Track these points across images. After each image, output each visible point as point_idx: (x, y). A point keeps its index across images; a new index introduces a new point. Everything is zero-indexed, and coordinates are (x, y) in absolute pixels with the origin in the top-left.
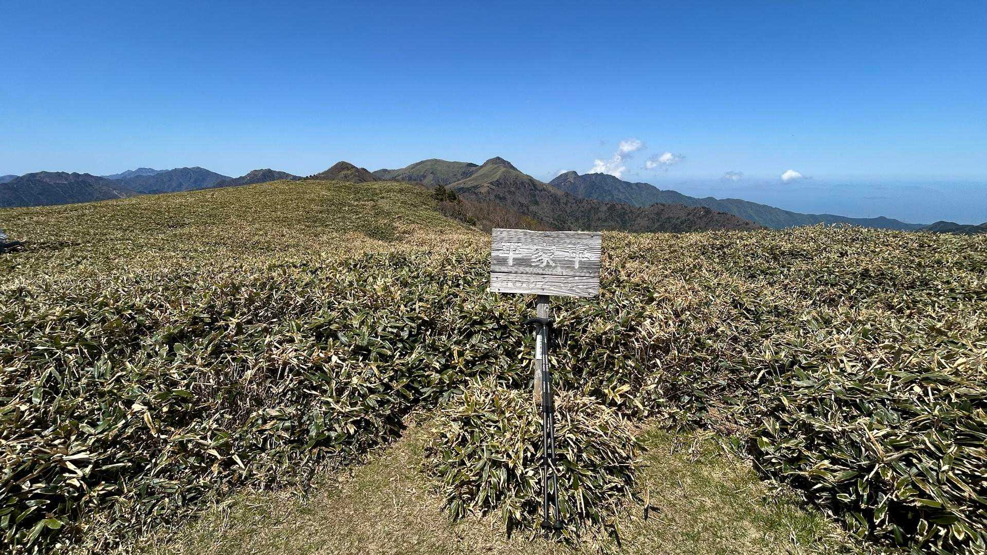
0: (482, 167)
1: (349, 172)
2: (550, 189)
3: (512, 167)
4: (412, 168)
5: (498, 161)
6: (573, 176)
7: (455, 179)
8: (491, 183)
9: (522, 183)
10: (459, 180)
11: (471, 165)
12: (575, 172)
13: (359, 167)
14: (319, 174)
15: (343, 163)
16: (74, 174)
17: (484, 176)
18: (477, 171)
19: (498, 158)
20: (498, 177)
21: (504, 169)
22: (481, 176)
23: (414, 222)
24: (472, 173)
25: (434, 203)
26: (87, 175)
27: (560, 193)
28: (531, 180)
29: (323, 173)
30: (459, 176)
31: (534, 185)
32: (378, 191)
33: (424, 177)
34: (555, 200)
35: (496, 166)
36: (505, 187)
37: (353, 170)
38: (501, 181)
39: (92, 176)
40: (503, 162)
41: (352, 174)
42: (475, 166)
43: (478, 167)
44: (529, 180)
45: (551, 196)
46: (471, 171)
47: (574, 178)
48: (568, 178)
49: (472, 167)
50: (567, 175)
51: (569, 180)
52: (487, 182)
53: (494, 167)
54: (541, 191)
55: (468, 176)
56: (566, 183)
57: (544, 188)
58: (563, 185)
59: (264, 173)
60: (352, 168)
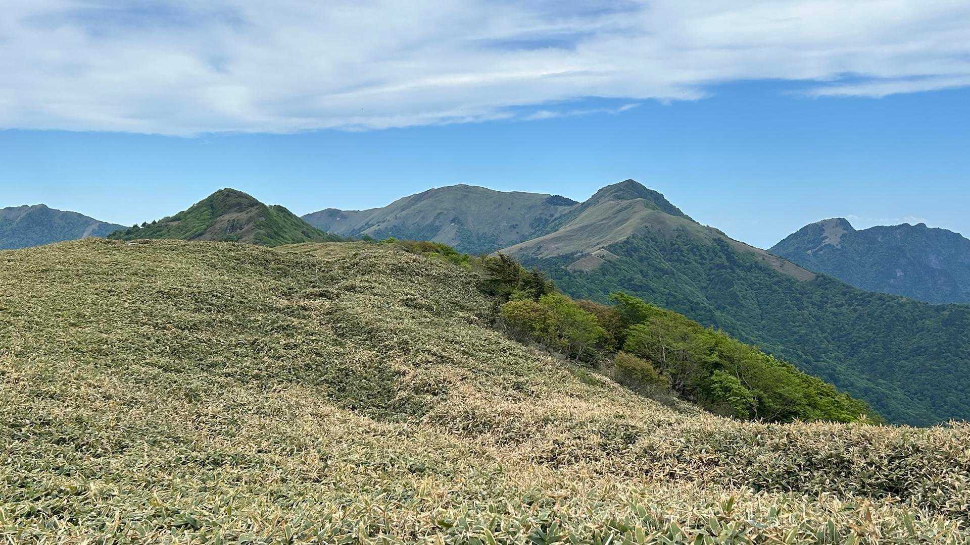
0: (585, 205)
1: (243, 216)
2: (775, 265)
3: (667, 207)
5: (630, 191)
6: (841, 231)
7: (514, 236)
8: (611, 248)
9: (696, 249)
10: (523, 239)
11: (557, 201)
12: (843, 223)
13: (267, 201)
14: (167, 220)
15: (227, 192)
17: (591, 230)
18: (572, 215)
19: (631, 184)
20: (629, 232)
21: (645, 213)
22: (582, 228)
23: (443, 360)
24: (558, 222)
25: (485, 303)
27: (802, 276)
28: (720, 241)
29: (176, 220)
30: (527, 230)
31: (730, 256)
32: (336, 271)
34: (790, 294)
35: (624, 203)
37: (254, 211)
38: (637, 242)
40: (644, 192)
41: (249, 221)
42: (573, 203)
43: (577, 205)
44: (715, 240)
45: (777, 283)
46: (557, 215)
47: (844, 236)
48: (826, 238)
49: (561, 205)
50: (823, 230)
51: (827, 241)
52: (600, 246)
53: (618, 207)
54: (749, 269)
55: (548, 229)
56: (821, 249)
57: (756, 262)
58: (815, 254)
59: (29, 215)
60: (252, 206)
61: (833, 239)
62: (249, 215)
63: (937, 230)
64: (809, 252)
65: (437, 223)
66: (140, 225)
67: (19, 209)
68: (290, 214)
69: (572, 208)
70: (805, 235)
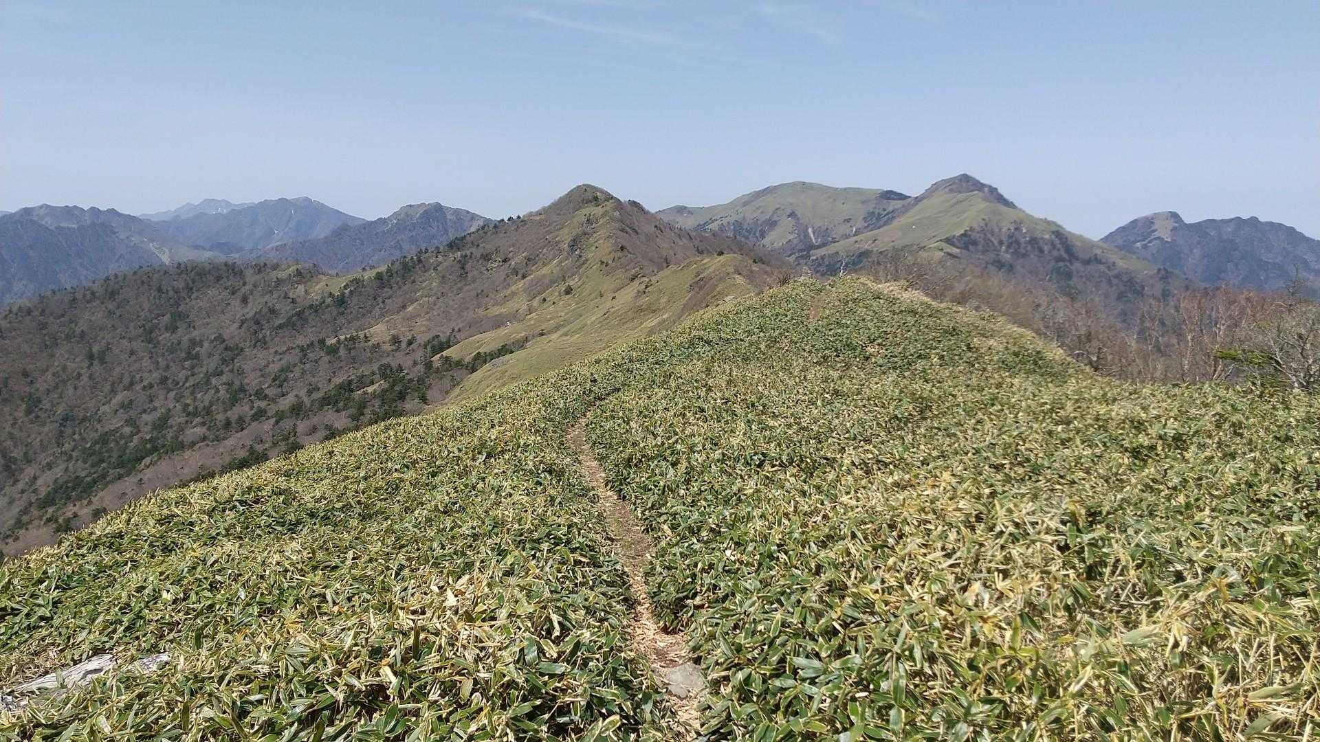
0: (918, 200)
1: (598, 211)
2: (1109, 255)
3: (1002, 200)
4: (745, 204)
5: (966, 184)
6: (1171, 224)
7: (847, 231)
8: (948, 241)
9: (1034, 241)
10: (858, 233)
11: (889, 195)
12: (1175, 216)
13: (624, 198)
14: (531, 214)
15: (586, 188)
16: (93, 208)
17: (926, 222)
18: (906, 209)
19: (965, 178)
20: (965, 225)
21: (983, 205)
22: (918, 221)
24: (891, 217)
26: (112, 212)
27: (1143, 269)
28: (1058, 234)
29: (539, 213)
30: (859, 223)
31: (1069, 248)
33: (772, 224)
34: (1129, 288)
35: (961, 196)
36: (984, 252)
37: (610, 204)
38: (975, 235)
39: (120, 215)
40: (979, 186)
41: (603, 216)
42: (902, 197)
43: (909, 200)
44: (1053, 232)
45: (1117, 276)
46: (890, 209)
47: (1174, 229)
48: (1155, 231)
49: (894, 199)
50: (1153, 223)
51: (1157, 234)
52: (936, 239)
53: (954, 200)
54: (1087, 262)
55: (881, 223)
56: (1150, 242)
57: (1096, 255)
58: (1145, 247)
59: (426, 212)
60: (607, 200)
61: (1163, 231)
62: (605, 209)
63: (1271, 224)
64: (1138, 244)
65: (775, 218)
66: (506, 220)
67: (419, 206)
68: (642, 209)
69: (905, 202)
70: (1134, 228)
